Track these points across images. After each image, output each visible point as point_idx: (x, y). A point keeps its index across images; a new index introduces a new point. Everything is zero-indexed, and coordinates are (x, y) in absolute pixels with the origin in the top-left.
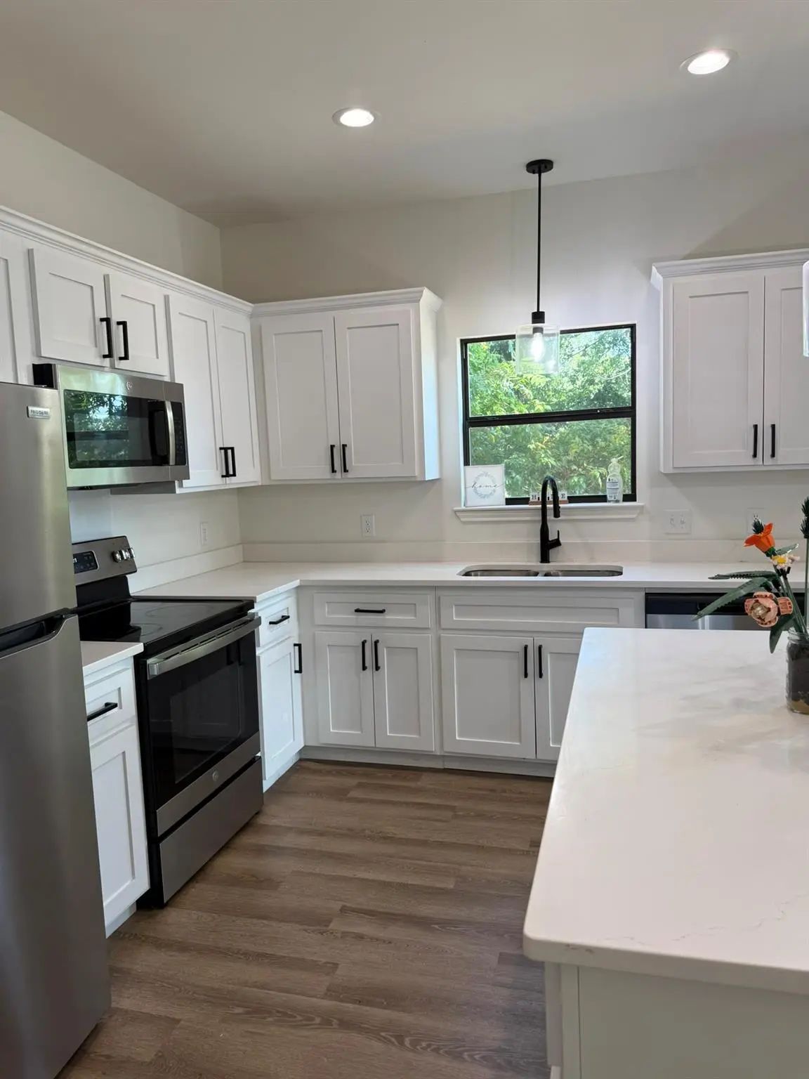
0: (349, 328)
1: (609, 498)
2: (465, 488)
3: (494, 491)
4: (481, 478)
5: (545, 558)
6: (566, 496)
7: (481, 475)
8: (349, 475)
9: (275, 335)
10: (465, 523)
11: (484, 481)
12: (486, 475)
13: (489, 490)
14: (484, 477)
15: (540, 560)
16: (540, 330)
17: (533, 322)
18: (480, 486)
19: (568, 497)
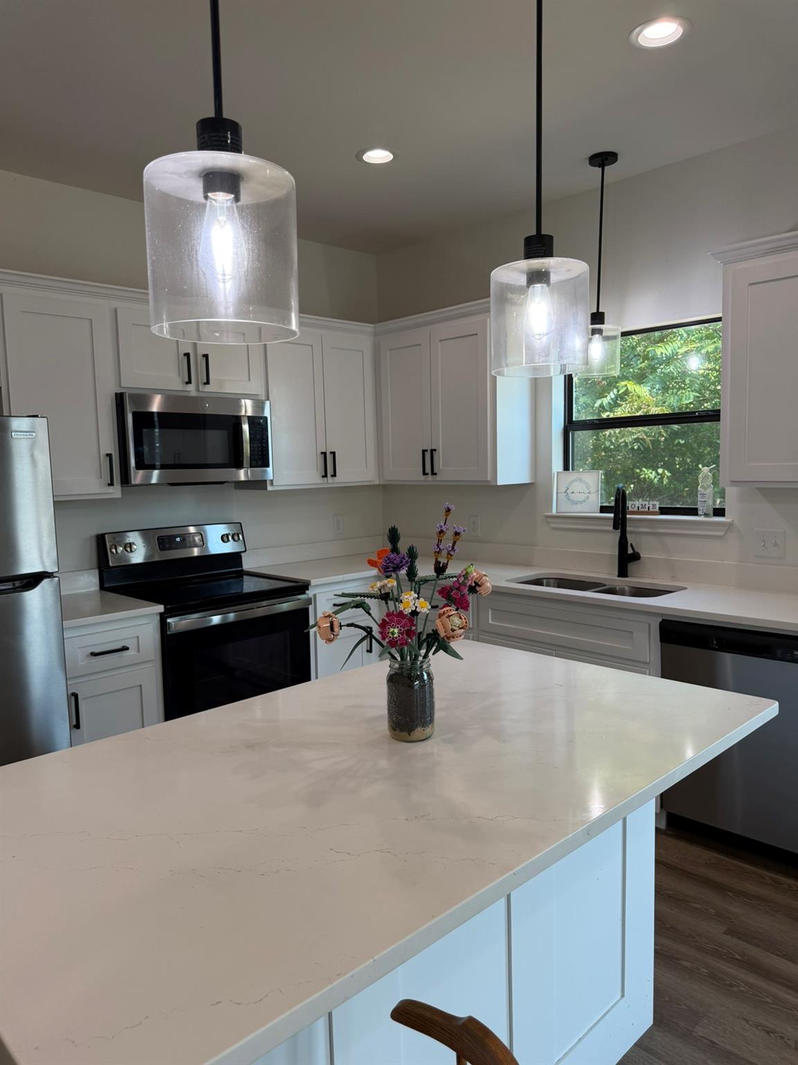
0: (441, 341)
1: (700, 513)
2: (557, 493)
3: (588, 498)
4: (575, 483)
5: (623, 572)
6: (658, 506)
7: (576, 480)
8: (438, 478)
9: (390, 350)
10: (555, 529)
11: (578, 487)
12: (581, 480)
13: (582, 497)
14: (577, 482)
15: (617, 573)
16: (600, 332)
17: (592, 324)
18: (573, 492)
19: (660, 508)
